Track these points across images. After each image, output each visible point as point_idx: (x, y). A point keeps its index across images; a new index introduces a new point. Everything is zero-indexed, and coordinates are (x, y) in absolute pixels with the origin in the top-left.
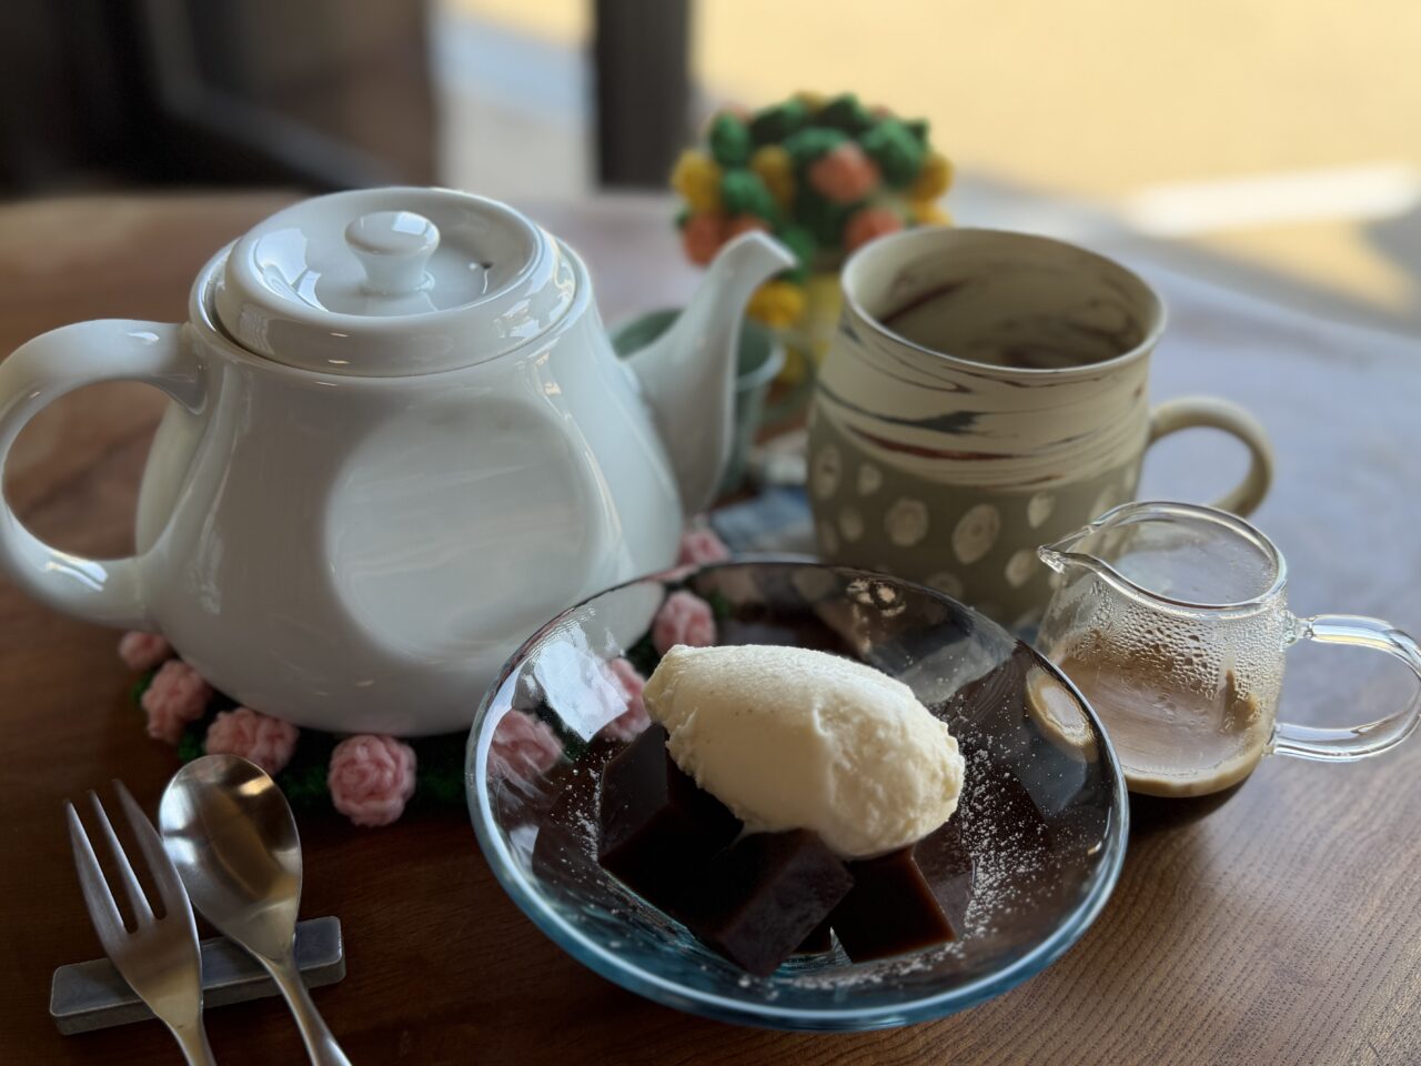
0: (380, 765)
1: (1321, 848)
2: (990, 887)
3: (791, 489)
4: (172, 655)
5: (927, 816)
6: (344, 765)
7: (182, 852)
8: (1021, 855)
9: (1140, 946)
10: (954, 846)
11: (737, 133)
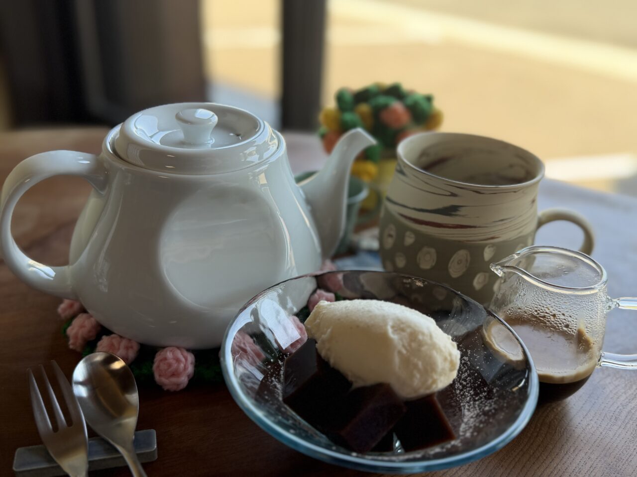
0: (178, 361)
1: (624, 414)
2: (472, 417)
3: (370, 252)
4: (83, 310)
5: (442, 378)
6: (161, 360)
7: (81, 391)
8: (486, 402)
9: (541, 455)
10: (452, 401)
11: (348, 98)
